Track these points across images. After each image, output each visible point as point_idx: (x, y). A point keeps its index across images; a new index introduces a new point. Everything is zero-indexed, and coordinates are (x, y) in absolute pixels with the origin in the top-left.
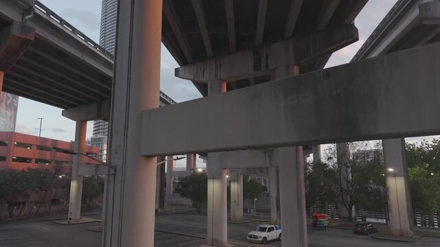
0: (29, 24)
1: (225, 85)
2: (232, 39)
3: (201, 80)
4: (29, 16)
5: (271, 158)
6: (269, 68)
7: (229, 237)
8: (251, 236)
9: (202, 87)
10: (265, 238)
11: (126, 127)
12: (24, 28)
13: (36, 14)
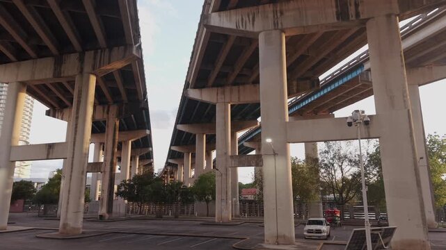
6: (361, 17)
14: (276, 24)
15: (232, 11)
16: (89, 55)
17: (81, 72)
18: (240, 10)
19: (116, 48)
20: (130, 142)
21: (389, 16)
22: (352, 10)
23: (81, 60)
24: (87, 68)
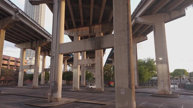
0: (17, 16)
1: (80, 38)
2: (82, 23)
3: (72, 35)
4: (18, 14)
5: (94, 61)
6: (94, 33)
7: (80, 86)
8: (87, 87)
9: (72, 38)
10: (92, 87)
11: (56, 47)
12: (16, 17)
13: (19, 13)
14: (77, 34)
15: (68, 30)
16: (38, 41)
17: (37, 46)
18: (70, 30)
19: (44, 40)
20: (66, 60)
21: (99, 33)
22: (92, 31)
23: (37, 43)
24: (38, 45)
